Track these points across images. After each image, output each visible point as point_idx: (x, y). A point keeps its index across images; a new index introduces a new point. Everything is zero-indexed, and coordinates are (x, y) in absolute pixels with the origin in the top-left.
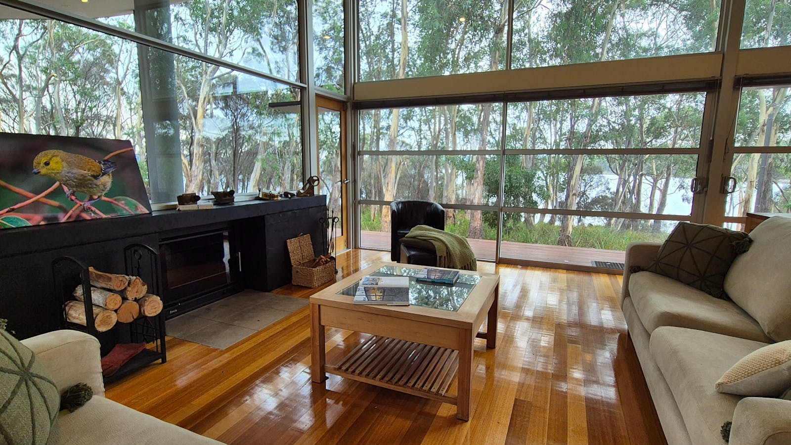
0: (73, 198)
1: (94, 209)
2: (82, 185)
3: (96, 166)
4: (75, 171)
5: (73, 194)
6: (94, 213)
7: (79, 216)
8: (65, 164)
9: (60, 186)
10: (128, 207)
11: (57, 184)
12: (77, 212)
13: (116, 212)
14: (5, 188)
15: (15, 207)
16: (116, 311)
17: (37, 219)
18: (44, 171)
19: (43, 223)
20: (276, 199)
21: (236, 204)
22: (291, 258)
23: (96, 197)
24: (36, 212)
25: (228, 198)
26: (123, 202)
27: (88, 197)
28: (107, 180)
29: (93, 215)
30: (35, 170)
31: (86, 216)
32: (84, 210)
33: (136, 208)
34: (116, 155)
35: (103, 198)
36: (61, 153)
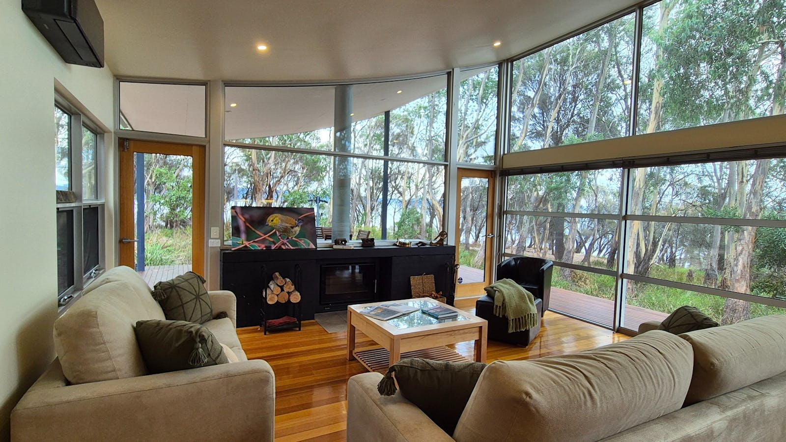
0: (280, 237)
1: (288, 244)
2: (286, 231)
3: (294, 221)
4: (283, 224)
5: (280, 236)
6: (288, 246)
7: (280, 247)
8: (280, 221)
9: (275, 232)
10: (305, 244)
11: (274, 230)
12: (280, 245)
13: (298, 246)
14: (254, 231)
15: (256, 240)
16: (277, 295)
17: (262, 247)
18: (270, 224)
19: (264, 249)
20: (407, 246)
21: (376, 248)
22: (412, 290)
23: (290, 238)
24: (263, 244)
25: (369, 242)
26: (303, 241)
27: (286, 238)
28: (297, 229)
29: (287, 247)
30: (267, 224)
31: (283, 247)
32: (284, 244)
33: (309, 245)
34: (304, 217)
35: (294, 239)
36: (279, 215)
